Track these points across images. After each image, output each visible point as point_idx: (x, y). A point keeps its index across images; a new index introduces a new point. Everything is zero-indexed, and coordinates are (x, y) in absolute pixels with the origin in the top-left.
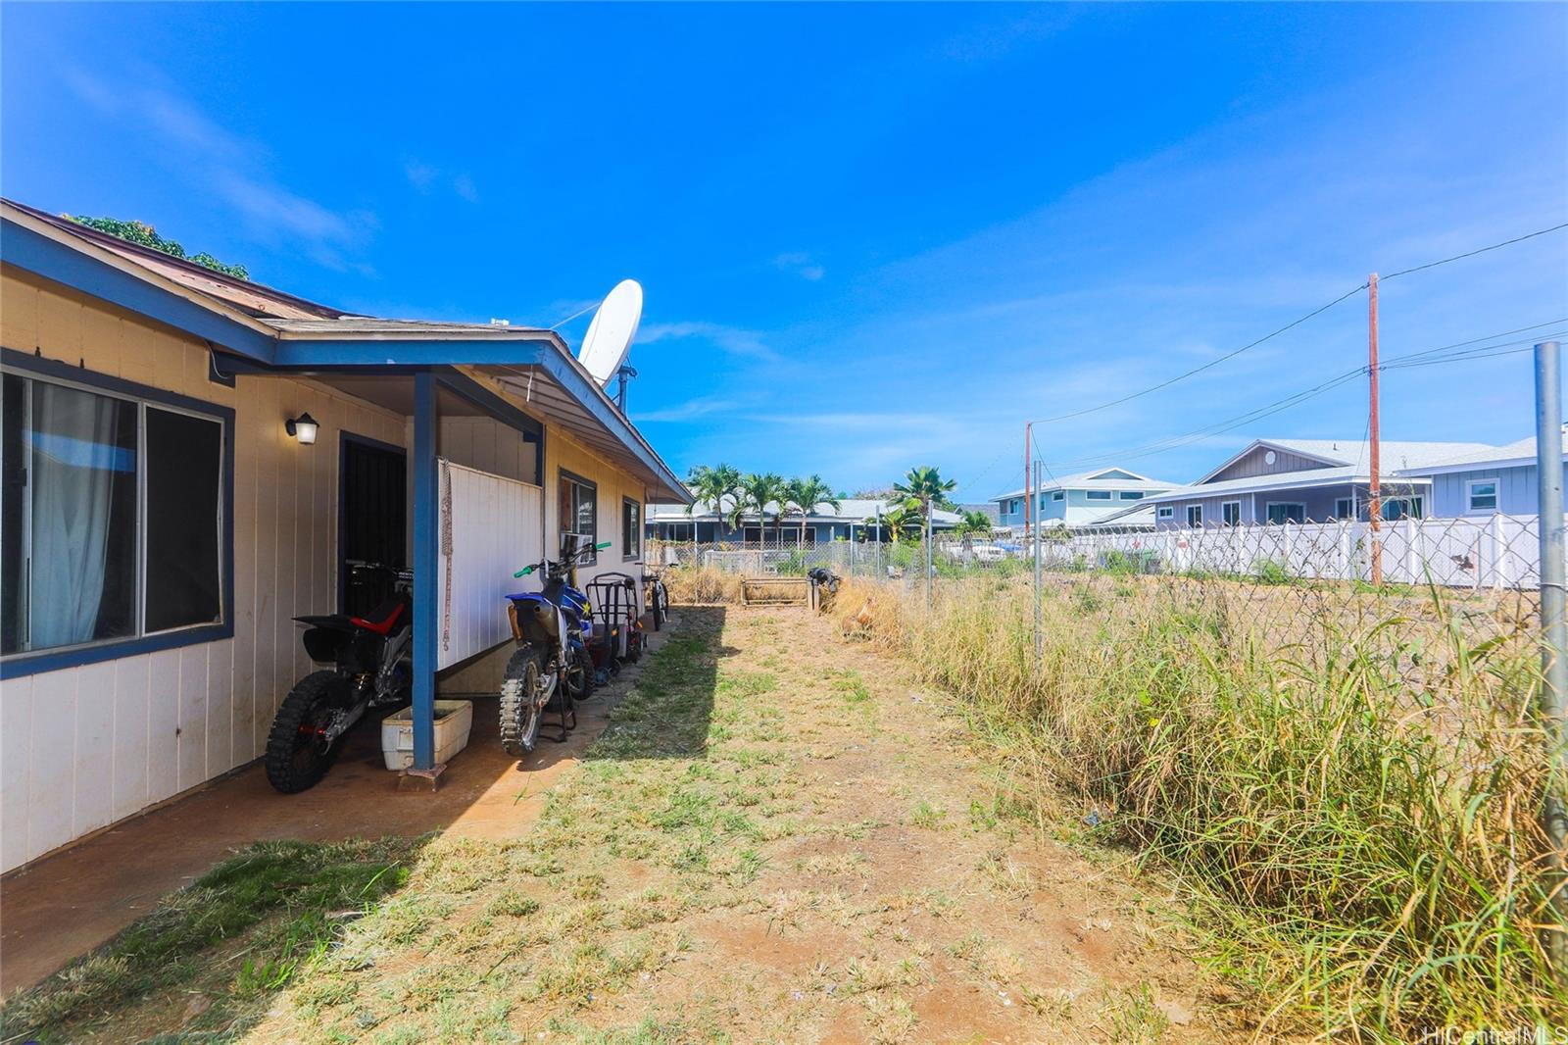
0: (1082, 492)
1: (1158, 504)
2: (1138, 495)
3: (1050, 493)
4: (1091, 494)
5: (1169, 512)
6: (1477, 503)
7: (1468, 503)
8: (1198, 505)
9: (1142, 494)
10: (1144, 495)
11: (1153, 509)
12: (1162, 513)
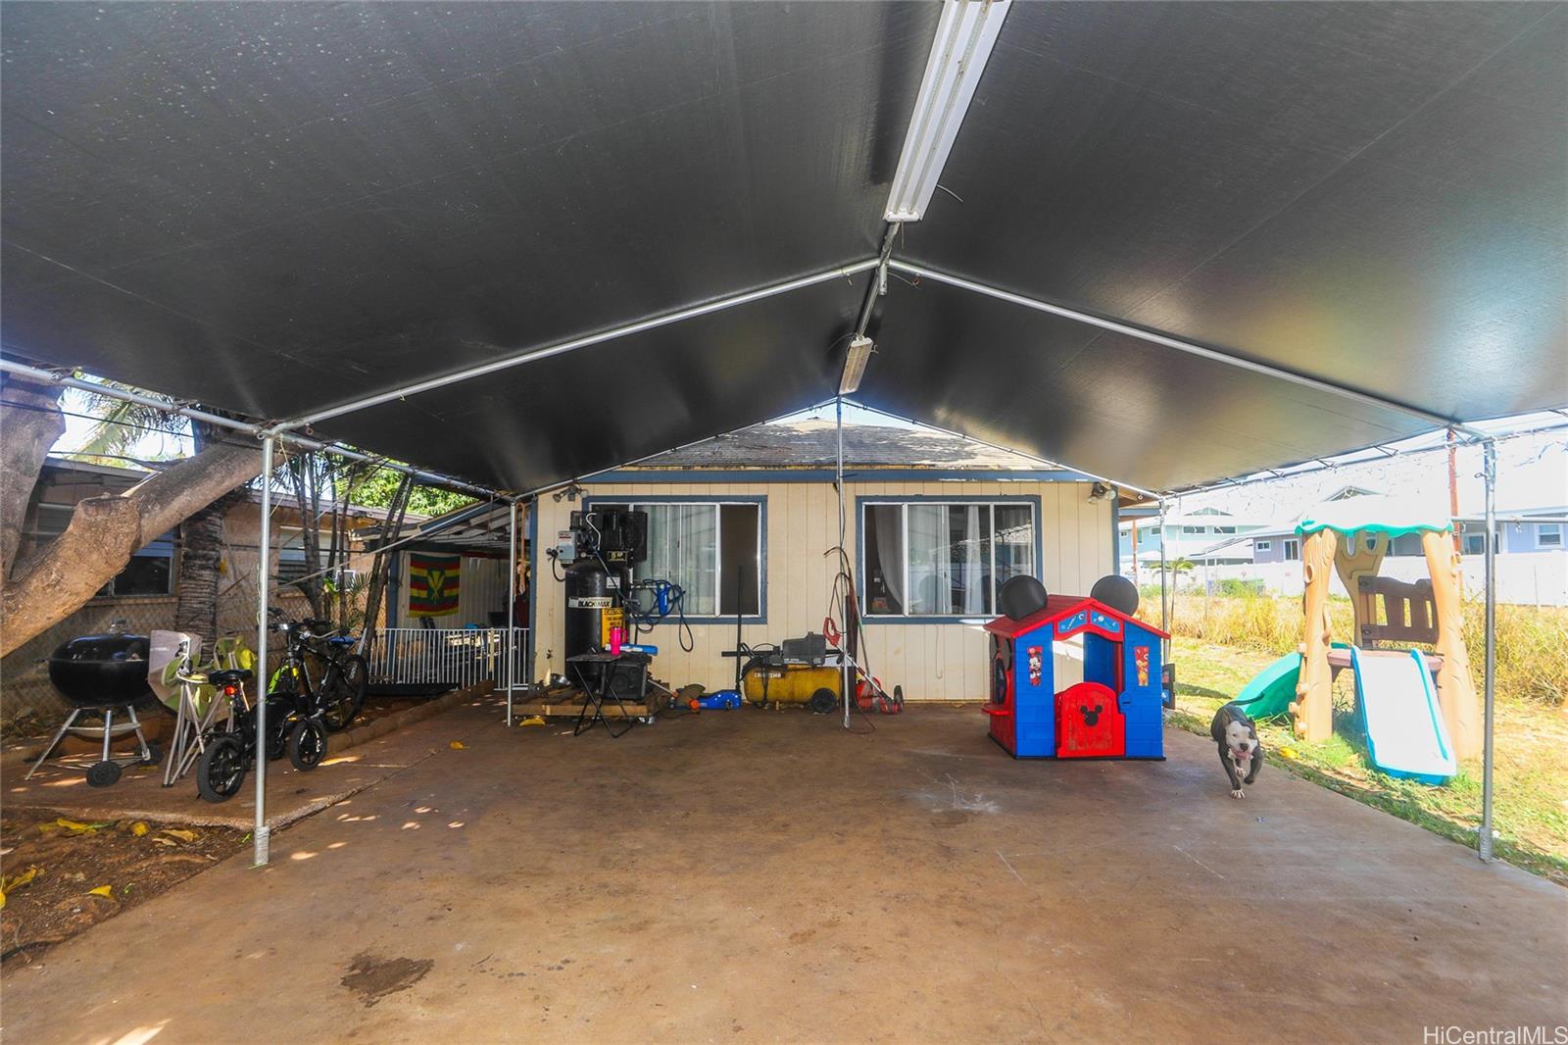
0: (1179, 527)
1: (1255, 539)
2: (1231, 530)
3: (1148, 528)
4: (1188, 530)
5: (1266, 546)
6: (1544, 539)
7: (1537, 540)
8: (1294, 540)
9: (1234, 528)
10: (1236, 530)
11: (1251, 541)
12: (1260, 546)
